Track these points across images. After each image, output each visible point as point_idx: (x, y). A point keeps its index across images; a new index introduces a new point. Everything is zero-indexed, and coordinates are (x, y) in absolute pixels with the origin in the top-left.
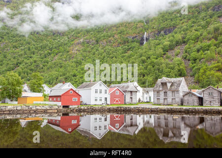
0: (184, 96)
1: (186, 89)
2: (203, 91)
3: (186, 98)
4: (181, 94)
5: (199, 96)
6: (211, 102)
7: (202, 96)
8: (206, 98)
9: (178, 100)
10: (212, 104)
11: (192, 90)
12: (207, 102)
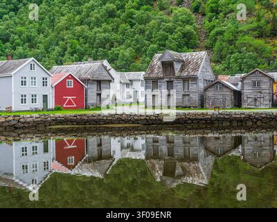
0: (206, 89)
1: (210, 76)
2: (243, 79)
3: (210, 94)
4: (202, 85)
5: (235, 88)
6: (256, 100)
7: (238, 88)
8: (248, 92)
9: (195, 98)
10: (258, 103)
11: (220, 77)
12: (249, 100)
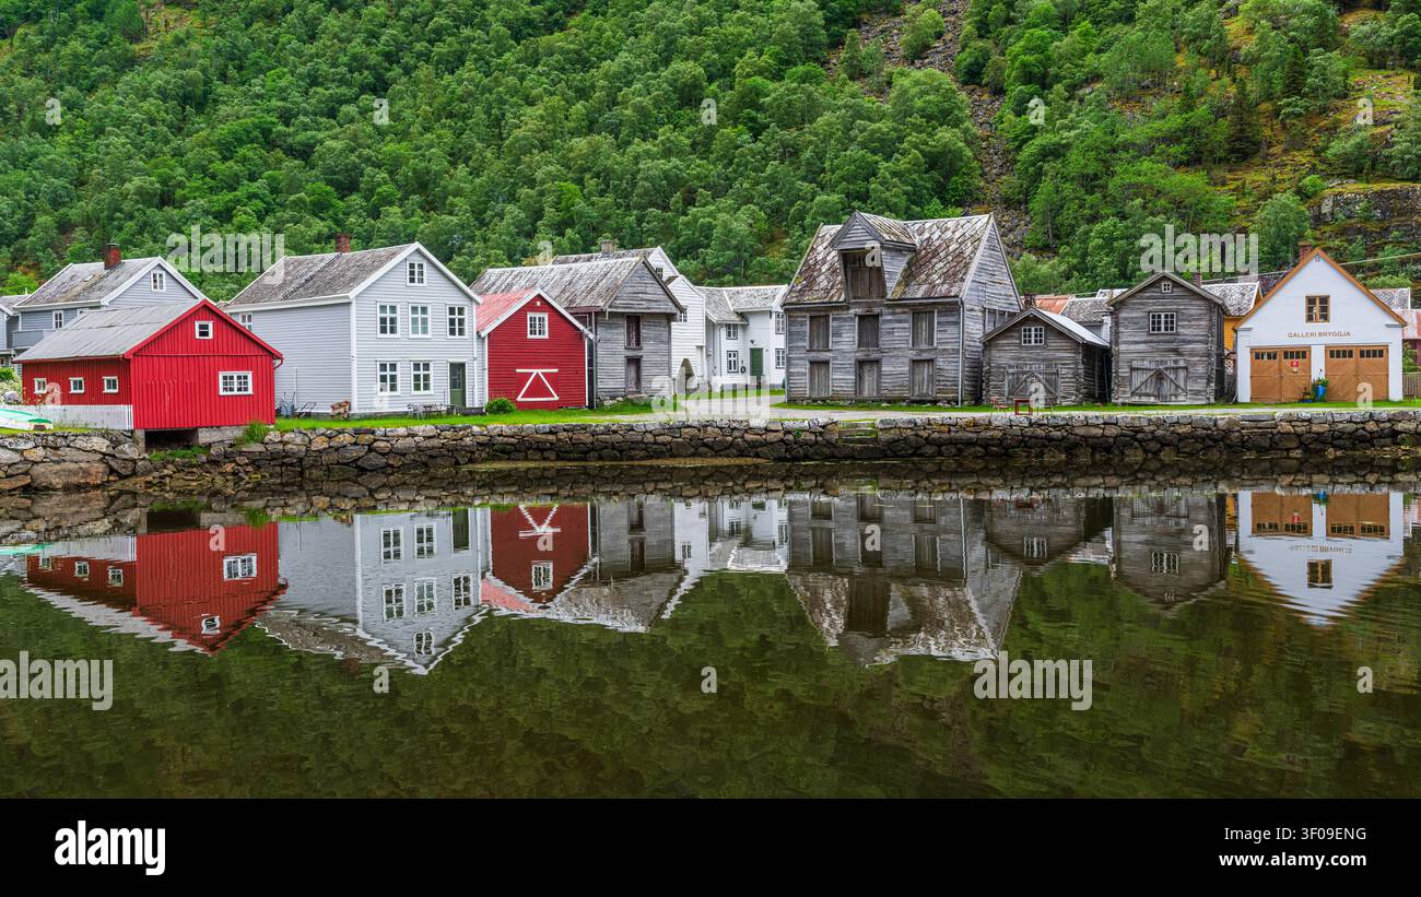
0: (989, 342)
1: (1005, 296)
2: (1117, 306)
3: (1004, 356)
4: (975, 329)
5: (1088, 336)
6: (1159, 376)
7: (1100, 339)
8: (1133, 349)
9: (954, 369)
10: (1167, 387)
11: (1039, 300)
12: (1138, 379)
